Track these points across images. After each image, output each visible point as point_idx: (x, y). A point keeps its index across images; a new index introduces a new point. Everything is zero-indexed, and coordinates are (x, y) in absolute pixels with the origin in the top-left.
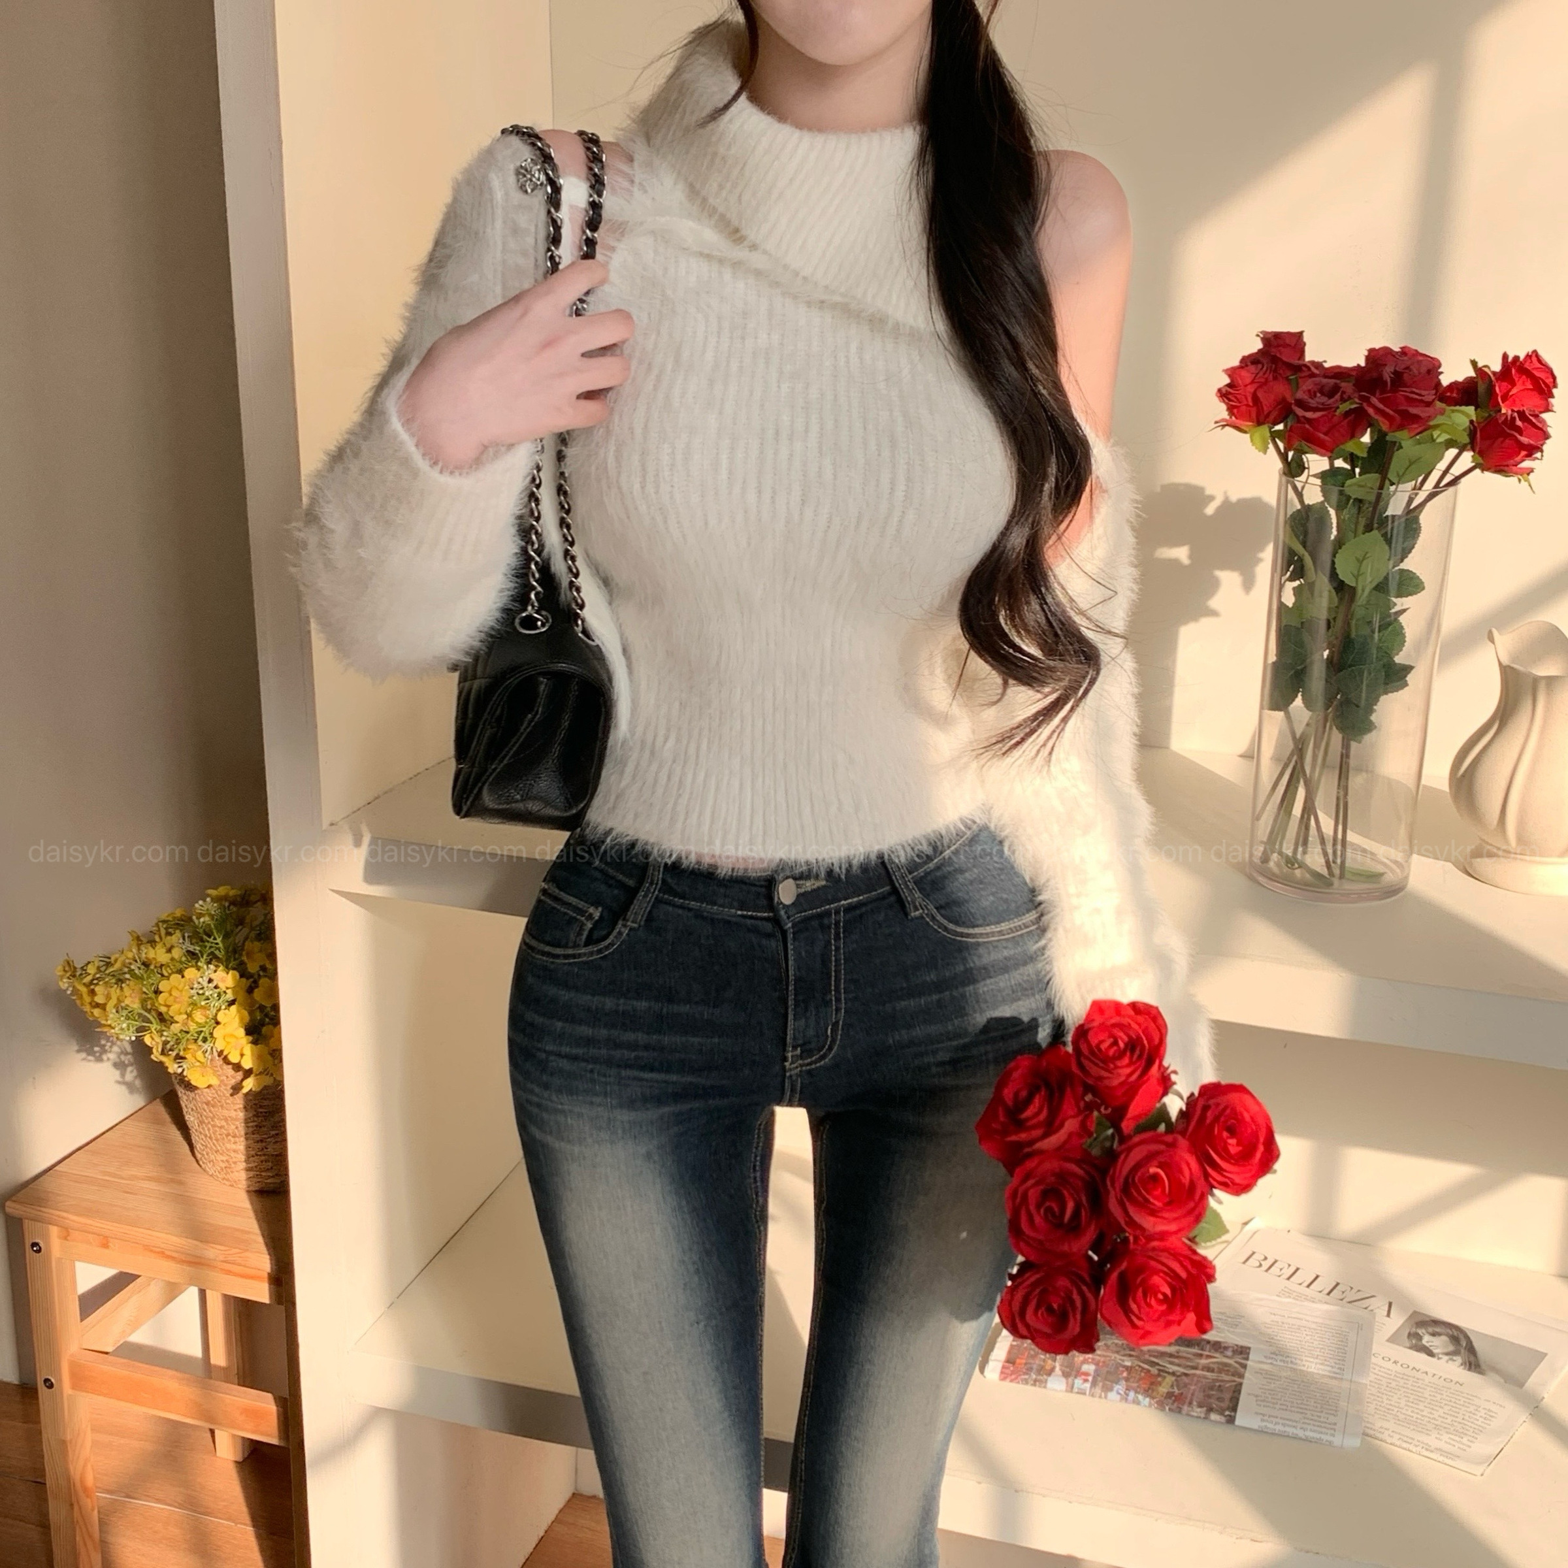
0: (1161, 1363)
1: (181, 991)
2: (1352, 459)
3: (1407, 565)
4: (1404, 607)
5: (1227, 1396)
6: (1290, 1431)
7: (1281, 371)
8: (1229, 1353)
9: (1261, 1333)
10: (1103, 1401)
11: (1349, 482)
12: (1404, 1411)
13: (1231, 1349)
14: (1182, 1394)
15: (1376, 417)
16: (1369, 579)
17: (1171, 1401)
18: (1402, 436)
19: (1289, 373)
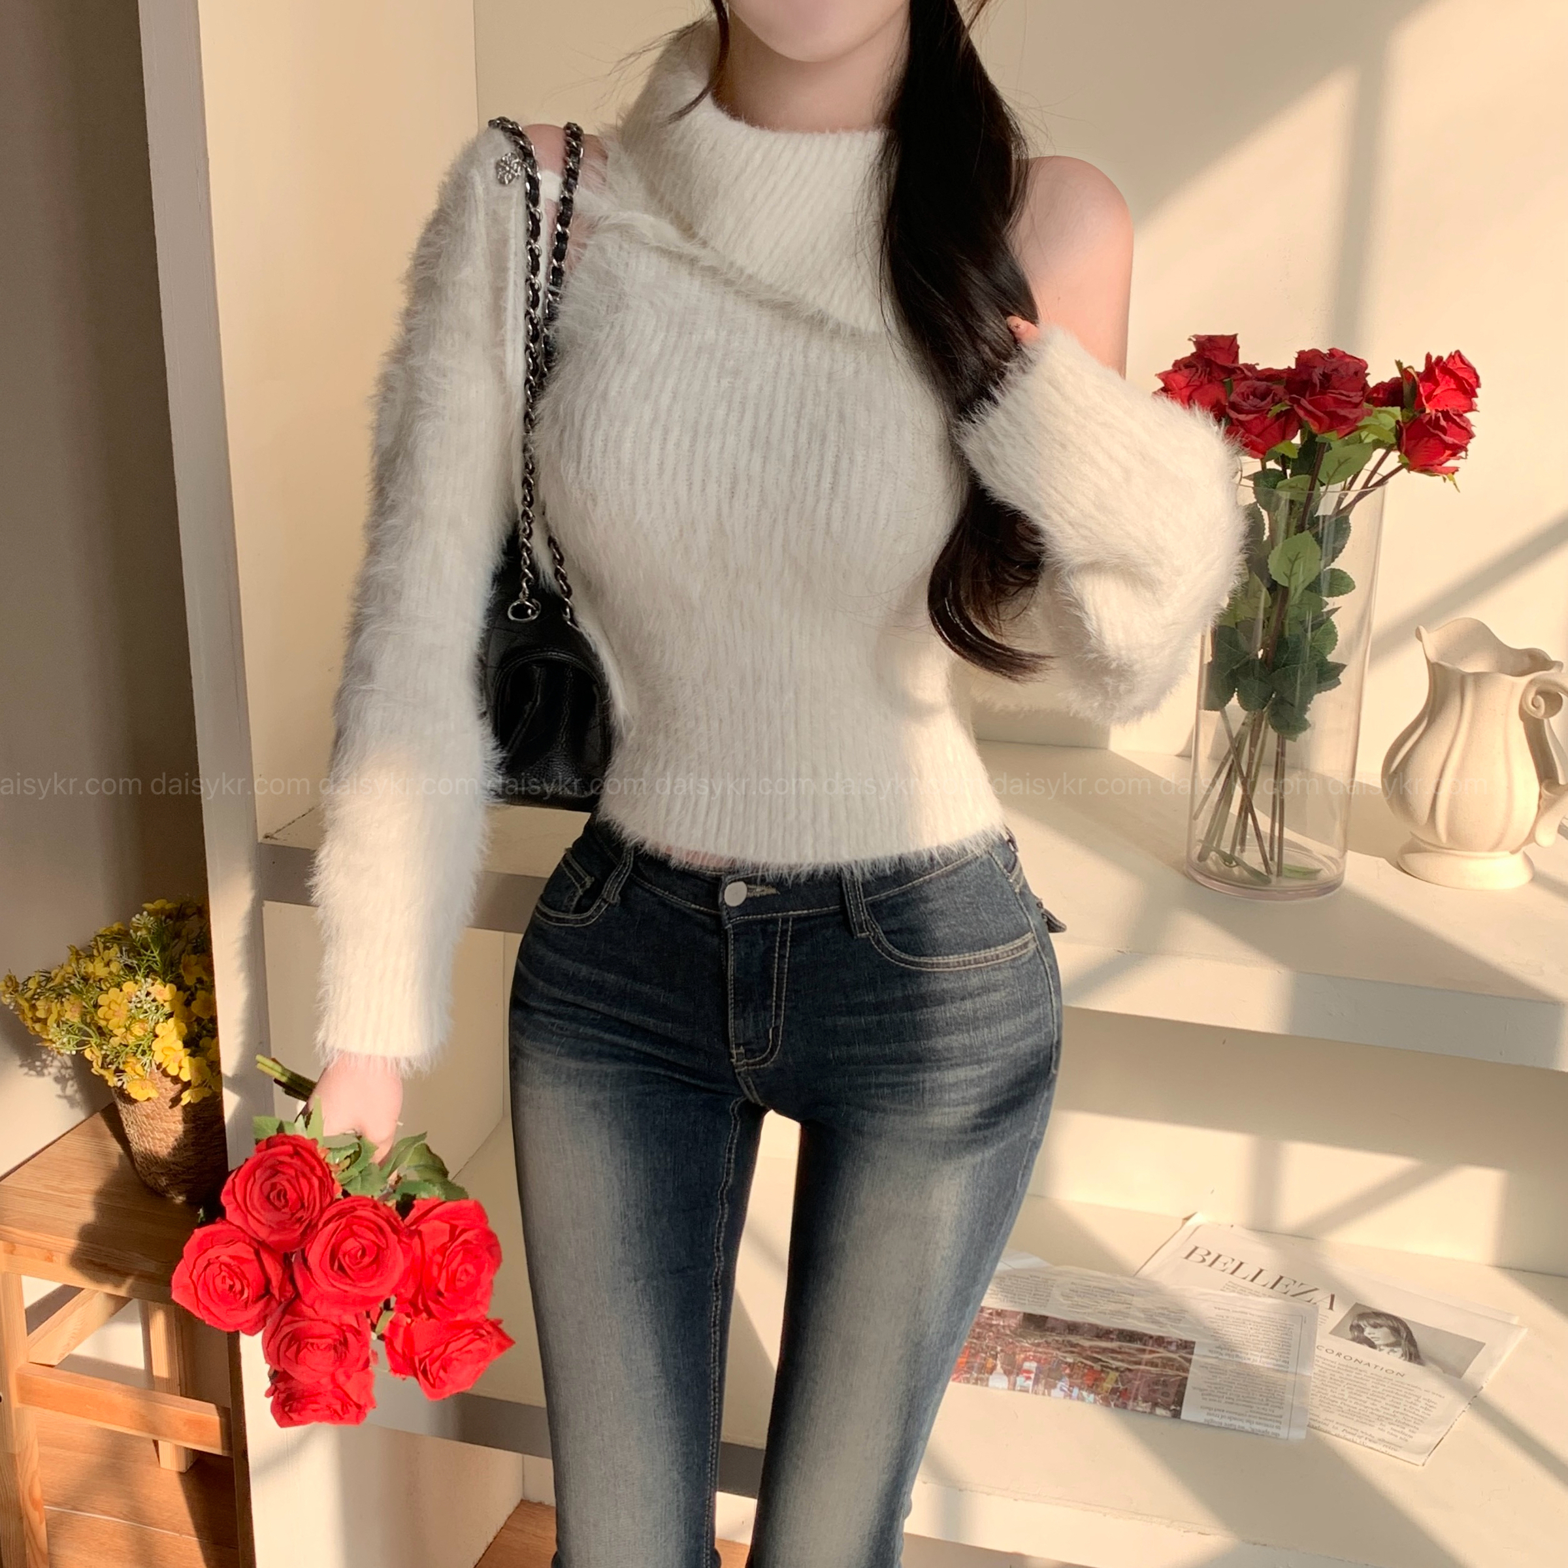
0: (1103, 1359)
1: (120, 1005)
2: (1283, 460)
3: (1338, 564)
4: (1336, 606)
5: (1172, 1391)
6: (1238, 1424)
7: (1216, 375)
8: (1173, 1348)
9: (1205, 1327)
10: (1047, 1397)
11: (1280, 484)
12: (1347, 1403)
13: (1175, 1344)
14: (1126, 1389)
15: (1306, 418)
16: (1301, 579)
17: (1116, 1397)
18: (1332, 437)
19: (1223, 376)
